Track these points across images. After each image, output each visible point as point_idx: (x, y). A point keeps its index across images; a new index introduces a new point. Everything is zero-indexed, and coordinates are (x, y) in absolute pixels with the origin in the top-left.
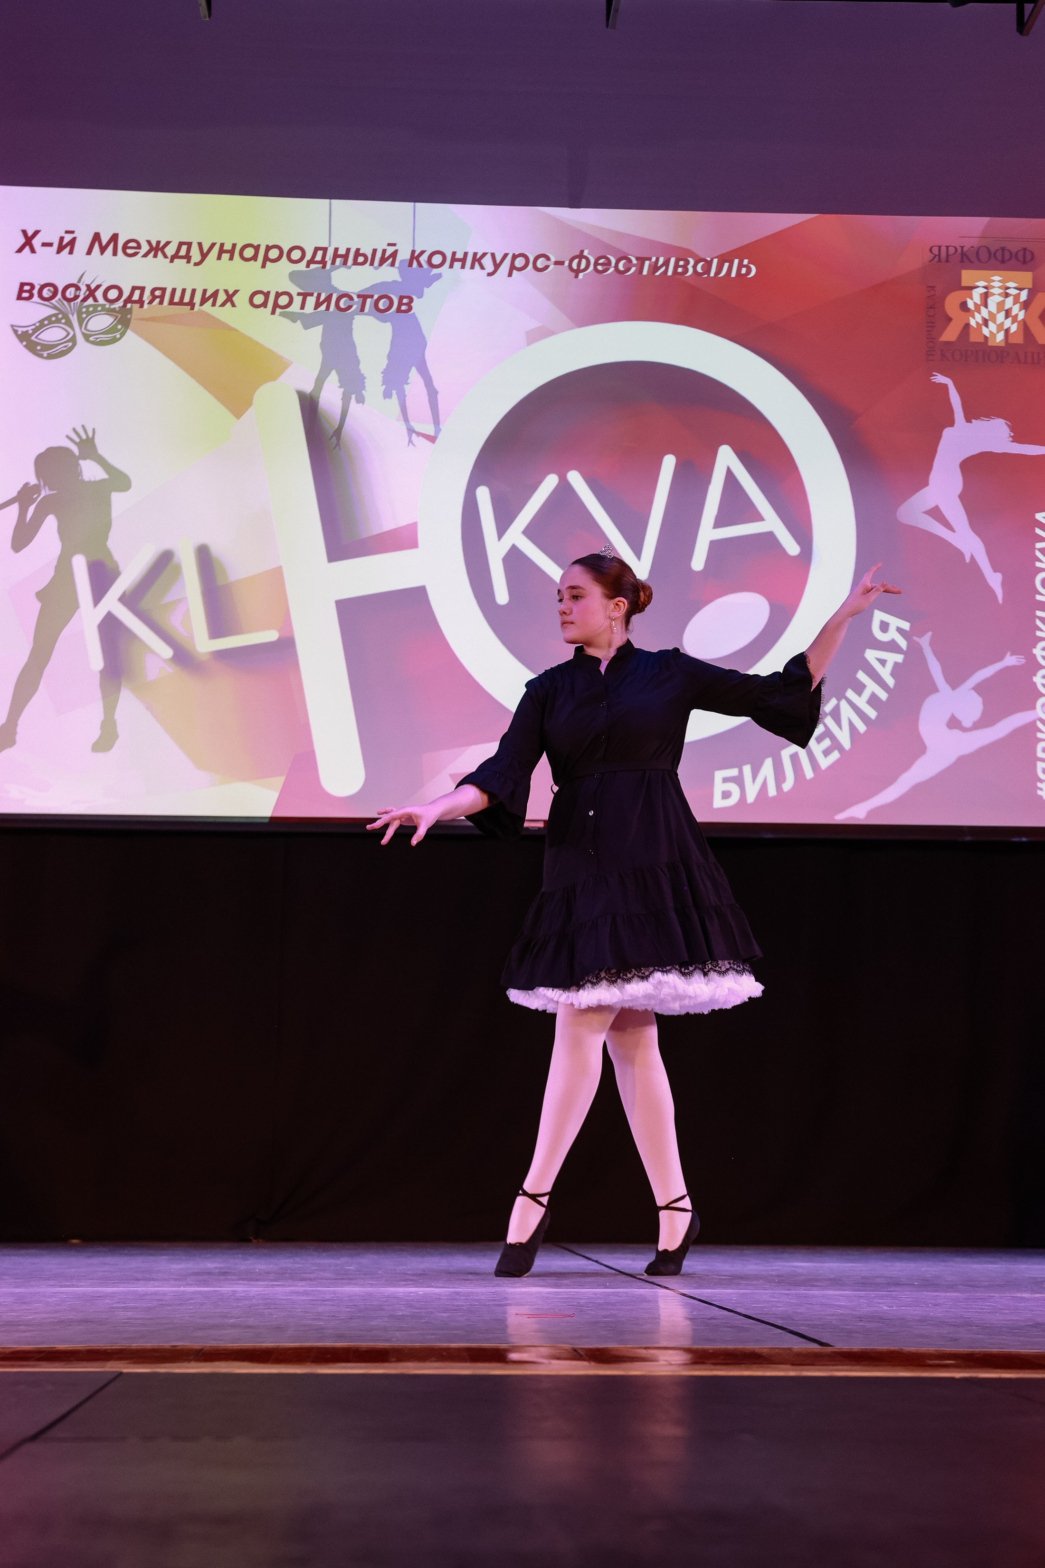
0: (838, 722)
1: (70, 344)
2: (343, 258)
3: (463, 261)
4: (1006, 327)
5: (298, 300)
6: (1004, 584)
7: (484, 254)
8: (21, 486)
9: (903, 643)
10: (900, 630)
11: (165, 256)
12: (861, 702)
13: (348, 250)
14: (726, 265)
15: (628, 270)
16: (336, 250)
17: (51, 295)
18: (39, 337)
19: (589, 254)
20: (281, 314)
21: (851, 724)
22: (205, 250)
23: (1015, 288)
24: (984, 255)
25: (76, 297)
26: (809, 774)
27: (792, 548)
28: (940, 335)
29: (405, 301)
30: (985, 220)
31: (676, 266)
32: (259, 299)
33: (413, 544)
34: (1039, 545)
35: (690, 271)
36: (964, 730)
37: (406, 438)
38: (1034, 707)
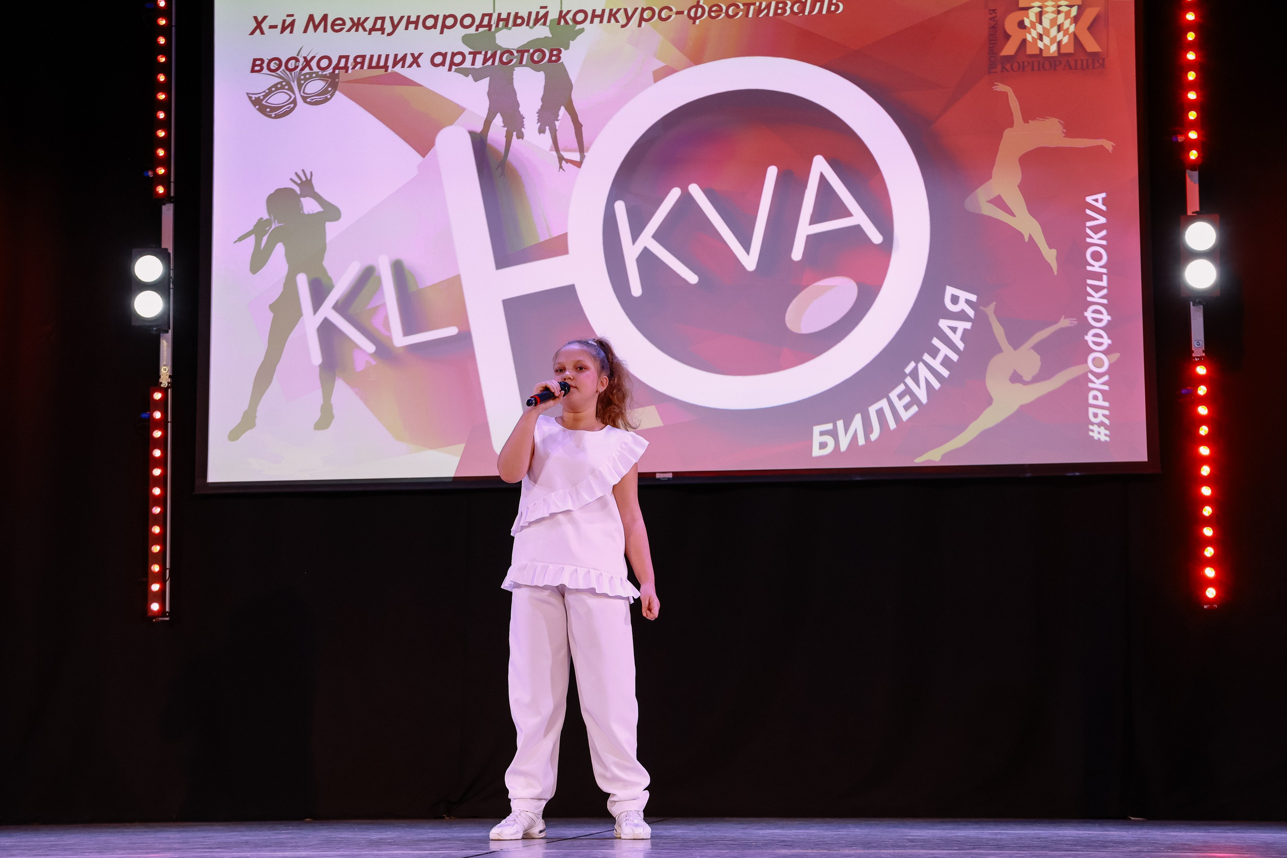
0: (917, 381)
1: (292, 105)
2: (503, 22)
3: (601, 17)
4: (1058, 40)
5: (469, 58)
6: (1058, 258)
7: (619, 10)
8: (257, 221)
9: (971, 313)
10: (968, 302)
11: (365, 30)
12: (936, 364)
13: (509, 14)
14: (818, 4)
15: (737, 14)
16: (499, 14)
17: (277, 67)
18: (268, 101)
19: (704, 3)
20: (456, 71)
21: (927, 382)
22: (396, 23)
23: (1066, 6)
25: (296, 67)
26: (892, 425)
27: (876, 237)
28: (1001, 50)
29: (555, 53)
31: (777, 8)
32: (438, 60)
33: (565, 251)
34: (1089, 224)
35: (788, 12)
36: (1025, 383)
37: (558, 165)
38: (1085, 361)
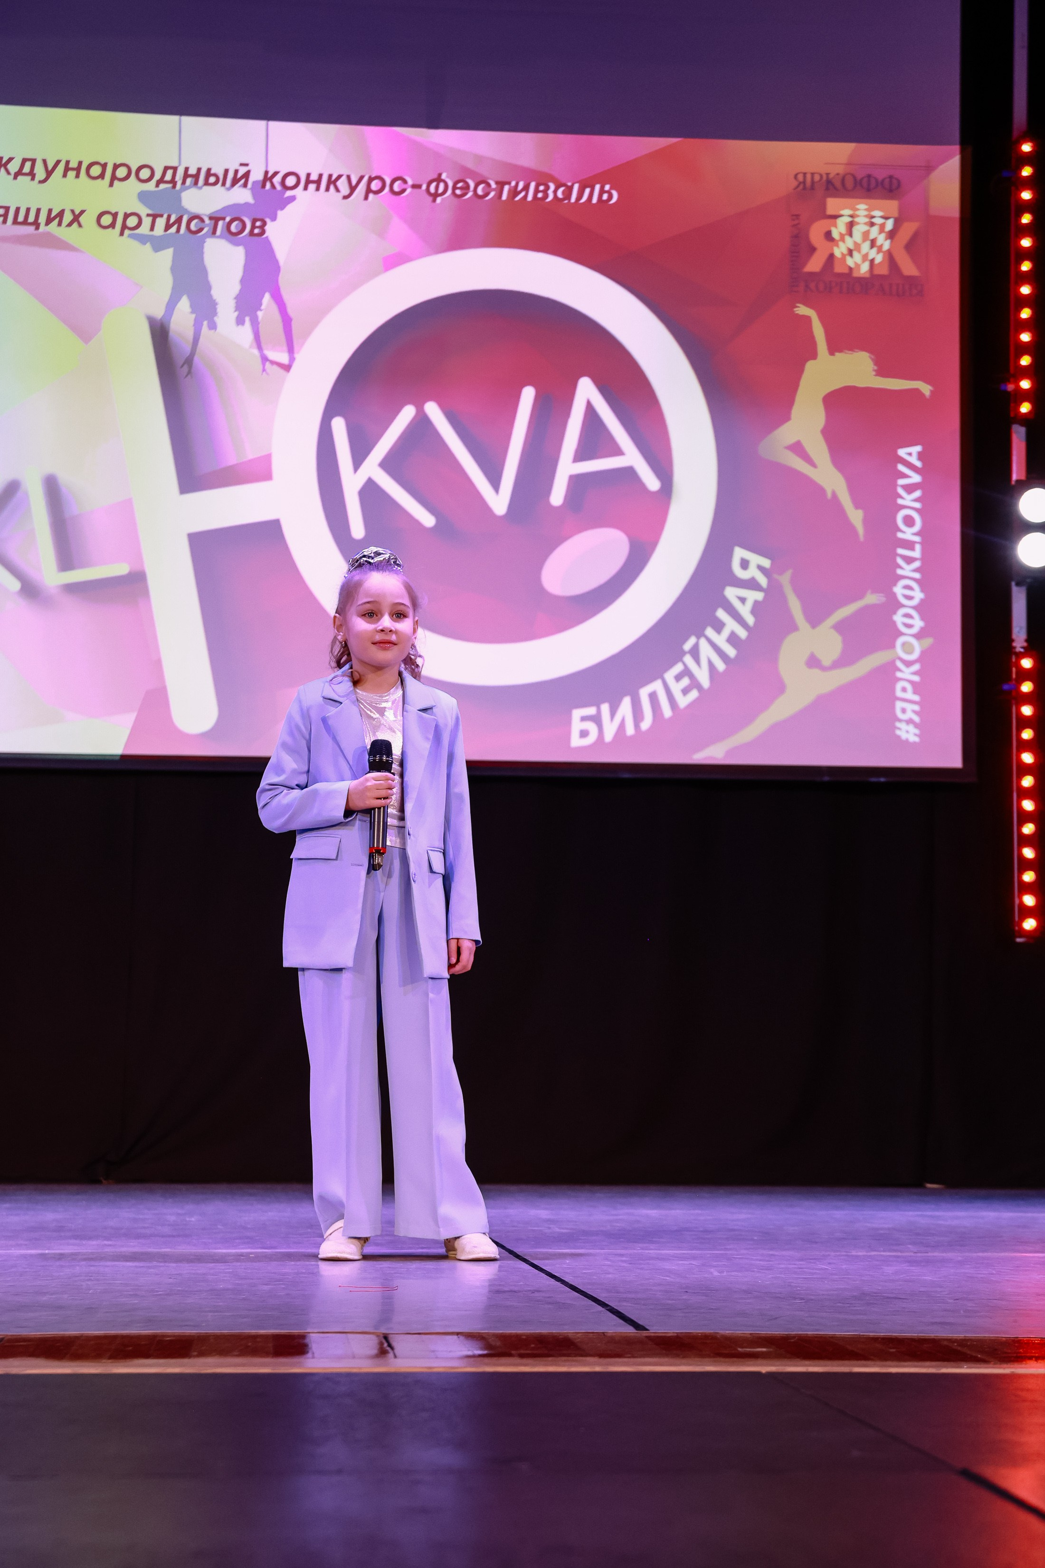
0: (697, 659)
2: (194, 178)
3: (318, 182)
4: (870, 257)
5: (147, 222)
6: (866, 521)
7: (339, 177)
9: (763, 581)
10: (760, 568)
11: (8, 173)
12: (721, 640)
13: (199, 170)
14: (587, 191)
15: (487, 194)
16: (187, 169)
19: (447, 177)
20: (130, 236)
21: (710, 663)
22: (50, 168)
23: (882, 217)
26: (667, 712)
27: (652, 483)
28: (805, 264)
30: (852, 146)
31: (537, 191)
32: (107, 220)
33: (267, 476)
34: (901, 482)
35: (551, 197)
36: (823, 668)
37: (261, 367)
38: (893, 646)
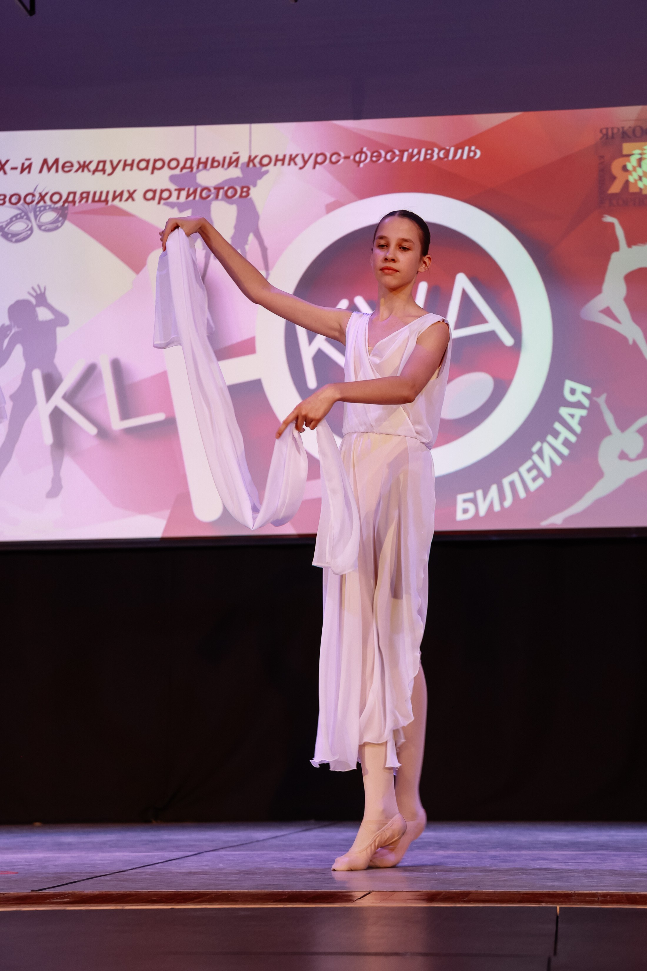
0: (542, 458)
1: (29, 232)
2: (204, 164)
3: (283, 160)
5: (175, 194)
7: (297, 155)
10: (584, 394)
11: (89, 171)
12: (558, 444)
13: (207, 158)
15: (393, 159)
16: (200, 159)
17: (17, 201)
18: (10, 229)
19: (367, 150)
20: (165, 204)
21: (551, 459)
22: (115, 165)
24: (638, 133)
25: (33, 201)
26: (522, 494)
27: (508, 340)
28: (608, 188)
30: (639, 108)
31: (426, 154)
32: (150, 195)
33: (253, 351)
35: (435, 157)
36: (631, 460)
